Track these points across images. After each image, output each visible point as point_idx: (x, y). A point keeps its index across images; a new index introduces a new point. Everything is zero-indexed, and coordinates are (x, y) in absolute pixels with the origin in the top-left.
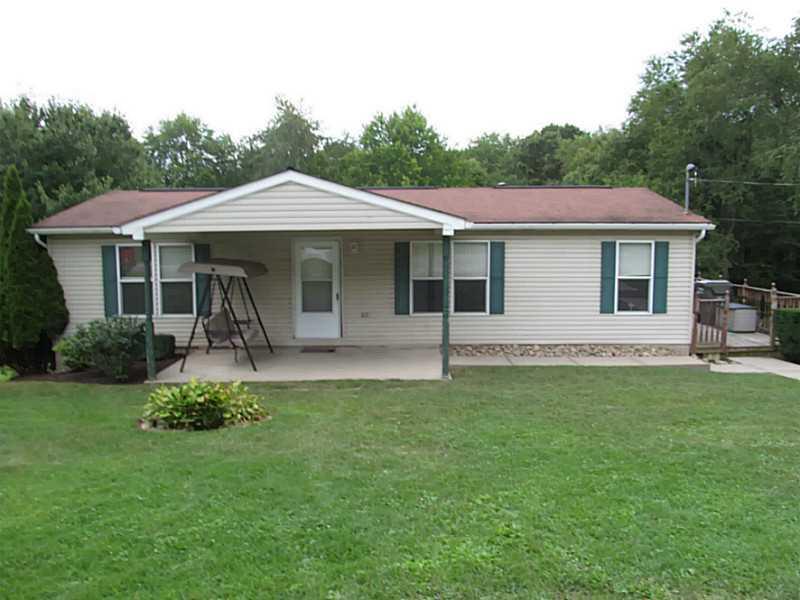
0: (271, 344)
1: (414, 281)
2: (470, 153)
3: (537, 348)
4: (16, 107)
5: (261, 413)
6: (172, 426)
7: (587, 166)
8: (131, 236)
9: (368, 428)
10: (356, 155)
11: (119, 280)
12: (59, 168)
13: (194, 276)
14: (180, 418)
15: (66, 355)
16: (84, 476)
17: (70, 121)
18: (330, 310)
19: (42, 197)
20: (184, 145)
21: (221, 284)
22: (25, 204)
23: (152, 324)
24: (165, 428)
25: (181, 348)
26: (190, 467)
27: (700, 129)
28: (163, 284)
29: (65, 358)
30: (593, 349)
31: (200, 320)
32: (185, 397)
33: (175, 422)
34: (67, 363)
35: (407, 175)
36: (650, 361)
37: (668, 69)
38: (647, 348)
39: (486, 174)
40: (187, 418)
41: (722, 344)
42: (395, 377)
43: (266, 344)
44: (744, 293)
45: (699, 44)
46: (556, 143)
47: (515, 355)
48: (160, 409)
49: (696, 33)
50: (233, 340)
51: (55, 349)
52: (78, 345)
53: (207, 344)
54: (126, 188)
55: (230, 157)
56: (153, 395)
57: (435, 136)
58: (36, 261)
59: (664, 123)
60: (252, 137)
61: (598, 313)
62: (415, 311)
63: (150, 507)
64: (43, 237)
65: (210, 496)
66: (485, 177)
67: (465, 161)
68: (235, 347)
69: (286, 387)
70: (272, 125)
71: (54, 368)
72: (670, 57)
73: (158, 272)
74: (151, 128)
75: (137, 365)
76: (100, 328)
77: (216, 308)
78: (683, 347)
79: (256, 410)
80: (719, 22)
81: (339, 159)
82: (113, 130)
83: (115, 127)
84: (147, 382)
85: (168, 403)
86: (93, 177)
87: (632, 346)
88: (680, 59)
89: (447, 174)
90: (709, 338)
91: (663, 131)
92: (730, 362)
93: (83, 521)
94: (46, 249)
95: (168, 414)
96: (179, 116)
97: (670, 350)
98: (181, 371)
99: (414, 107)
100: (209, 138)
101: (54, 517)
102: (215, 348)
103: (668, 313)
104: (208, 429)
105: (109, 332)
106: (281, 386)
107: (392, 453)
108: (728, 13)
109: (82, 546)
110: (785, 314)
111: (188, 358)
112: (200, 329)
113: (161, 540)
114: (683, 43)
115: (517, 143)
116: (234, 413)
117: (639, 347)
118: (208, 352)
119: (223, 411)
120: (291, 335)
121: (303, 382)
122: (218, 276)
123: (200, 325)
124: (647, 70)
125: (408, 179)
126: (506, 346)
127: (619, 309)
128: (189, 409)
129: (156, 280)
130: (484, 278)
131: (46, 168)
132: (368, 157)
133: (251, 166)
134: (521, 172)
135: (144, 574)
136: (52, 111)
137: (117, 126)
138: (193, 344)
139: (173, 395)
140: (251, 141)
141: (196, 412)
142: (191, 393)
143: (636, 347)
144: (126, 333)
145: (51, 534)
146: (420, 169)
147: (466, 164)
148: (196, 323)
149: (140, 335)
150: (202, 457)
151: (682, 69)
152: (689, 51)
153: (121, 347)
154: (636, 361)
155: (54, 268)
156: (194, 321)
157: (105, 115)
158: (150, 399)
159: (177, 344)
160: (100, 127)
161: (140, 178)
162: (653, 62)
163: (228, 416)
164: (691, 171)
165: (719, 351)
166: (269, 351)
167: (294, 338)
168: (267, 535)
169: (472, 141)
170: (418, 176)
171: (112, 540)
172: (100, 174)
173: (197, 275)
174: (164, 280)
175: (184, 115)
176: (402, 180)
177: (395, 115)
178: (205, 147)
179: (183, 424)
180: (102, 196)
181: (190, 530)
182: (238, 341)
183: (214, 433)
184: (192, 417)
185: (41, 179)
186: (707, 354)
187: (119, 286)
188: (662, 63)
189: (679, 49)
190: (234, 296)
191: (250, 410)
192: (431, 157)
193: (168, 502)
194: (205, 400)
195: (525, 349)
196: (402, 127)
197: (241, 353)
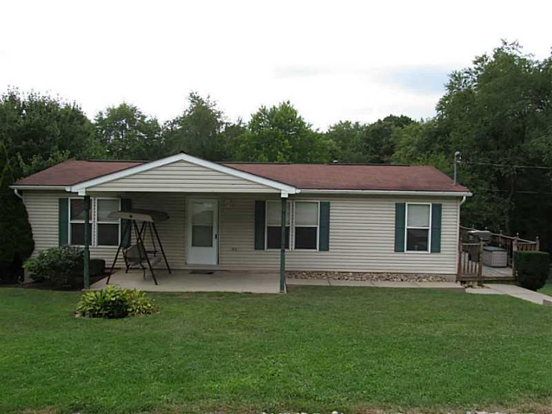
0: (171, 267)
1: (268, 227)
2: (329, 135)
3: (351, 274)
4: (6, 101)
5: (152, 309)
6: (94, 316)
7: (408, 148)
8: (77, 193)
9: (217, 319)
10: (246, 136)
11: (69, 222)
12: (34, 144)
13: (120, 220)
14: (99, 310)
15: (31, 270)
16: (35, 340)
17: (42, 111)
18: (211, 246)
19: (20, 164)
20: (124, 126)
21: (136, 226)
22: (9, 169)
23: (89, 252)
24: (90, 317)
25: (109, 268)
26: (101, 338)
27: (486, 124)
28: (98, 224)
29: (30, 273)
30: (389, 276)
31: (121, 250)
32: (104, 298)
33: (96, 313)
34: (31, 276)
35: (281, 151)
36: (426, 285)
37: (465, 81)
38: (427, 276)
39: (340, 151)
40: (104, 310)
41: (479, 275)
42: (248, 291)
43: (166, 267)
44: (500, 240)
45: (486, 64)
46: (390, 130)
47: (335, 279)
48: (88, 305)
49: (485, 56)
50: (142, 264)
51: (24, 266)
52: (39, 265)
53: (125, 266)
54: (78, 159)
55: (156, 136)
56: (84, 296)
57: (303, 123)
58: (14, 207)
59: (461, 118)
60: (172, 122)
61: (393, 252)
62: (268, 248)
63: (73, 357)
64: (20, 191)
65: (109, 352)
66: (339, 153)
67: (324, 141)
68: (144, 269)
69: (174, 295)
70: (187, 113)
71: (22, 279)
72: (466, 72)
73: (96, 217)
74: (101, 114)
75: (78, 279)
76: (54, 253)
77: (134, 242)
78: (451, 276)
79: (149, 307)
80: (499, 49)
81: (234, 138)
82: (72, 118)
83: (74, 116)
84: (83, 290)
85: (92, 301)
86: (57, 151)
87: (416, 274)
88: (474, 74)
89: (310, 151)
90: (470, 270)
91: (461, 124)
92: (483, 287)
93: (32, 363)
94: (21, 200)
95: (92, 308)
96: (121, 105)
97: (442, 278)
98: (107, 283)
99: (288, 103)
100: (142, 121)
101: (15, 360)
102: (131, 268)
103: (442, 252)
104: (117, 318)
105: (60, 256)
106: (172, 295)
107: (226, 333)
108: (505, 44)
109: (30, 374)
110: (520, 254)
111: (112, 276)
112: (121, 255)
113: (76, 373)
114: (475, 63)
115: (364, 130)
116: (135, 309)
117: (422, 276)
118: (127, 272)
119: (127, 307)
120: (184, 262)
121: (187, 292)
122: (134, 221)
123: (121, 253)
124: (451, 80)
125: (281, 154)
126: (330, 272)
127: (408, 250)
128: (106, 305)
129: (94, 222)
130: (315, 226)
131: (24, 143)
132: (254, 138)
133: (171, 142)
134: (365, 150)
135: (63, 386)
136: (31, 104)
137: (75, 116)
138: (115, 267)
139: (96, 296)
140: (172, 124)
141: (110, 306)
142: (108, 295)
143: (418, 275)
144: (71, 257)
145: (13, 368)
146: (291, 147)
147: (324, 144)
148: (118, 252)
149: (80, 258)
150: (110, 333)
151: (474, 81)
152: (479, 69)
153: (68, 266)
154: (416, 284)
155: (26, 212)
156: (117, 250)
157: (68, 107)
158: (82, 299)
159: (106, 266)
160: (63, 115)
161: (90, 152)
162: (455, 75)
163: (131, 310)
164: (458, 156)
165: (478, 279)
166: (168, 272)
167: (186, 263)
168: (136, 371)
169: (331, 127)
170: (289, 152)
171: (48, 371)
172: (62, 148)
173: (122, 220)
174: (99, 222)
175: (125, 105)
176: (278, 155)
177: (274, 108)
178: (139, 128)
179: (101, 314)
180: (62, 164)
181: (94, 368)
182: (146, 264)
183: (120, 320)
184: (107, 310)
185: (21, 151)
186: (469, 281)
187: (69, 225)
188: (461, 76)
189: (473, 67)
190: (146, 234)
191: (145, 307)
192: (299, 138)
193: (84, 354)
194: (116, 300)
195: (342, 275)
196: (279, 117)
197: (148, 273)
